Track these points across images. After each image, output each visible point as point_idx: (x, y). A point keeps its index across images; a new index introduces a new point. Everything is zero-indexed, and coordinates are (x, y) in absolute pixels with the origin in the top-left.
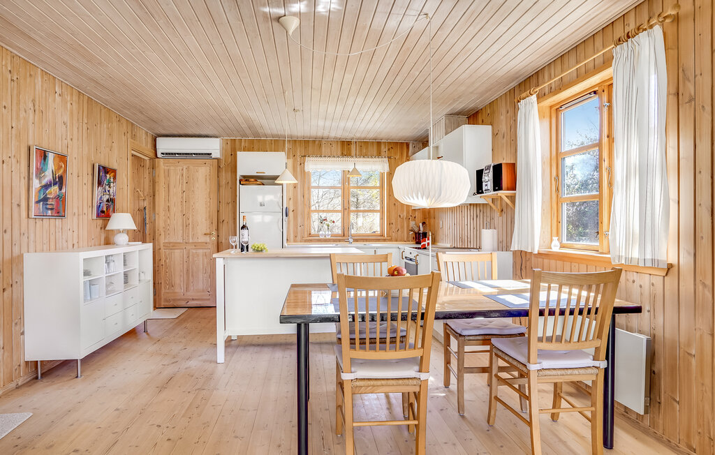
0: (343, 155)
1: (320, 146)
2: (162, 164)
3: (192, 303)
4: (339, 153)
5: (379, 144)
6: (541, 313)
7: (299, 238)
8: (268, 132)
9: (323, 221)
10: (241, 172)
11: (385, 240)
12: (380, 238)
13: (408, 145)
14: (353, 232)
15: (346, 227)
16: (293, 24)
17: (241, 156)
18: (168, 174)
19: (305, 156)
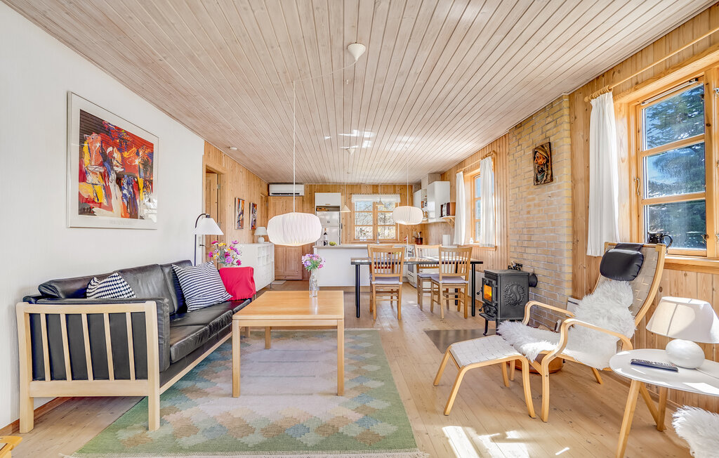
0: (374, 193)
1: (360, 188)
2: (271, 199)
3: (288, 278)
4: (371, 191)
5: (395, 186)
6: (443, 263)
7: (348, 241)
8: (331, 181)
9: (361, 231)
10: (317, 204)
11: (398, 243)
12: (395, 241)
13: (412, 186)
14: (379, 238)
15: (376, 234)
16: (352, 151)
17: (317, 195)
18: (275, 205)
19: (351, 194)
